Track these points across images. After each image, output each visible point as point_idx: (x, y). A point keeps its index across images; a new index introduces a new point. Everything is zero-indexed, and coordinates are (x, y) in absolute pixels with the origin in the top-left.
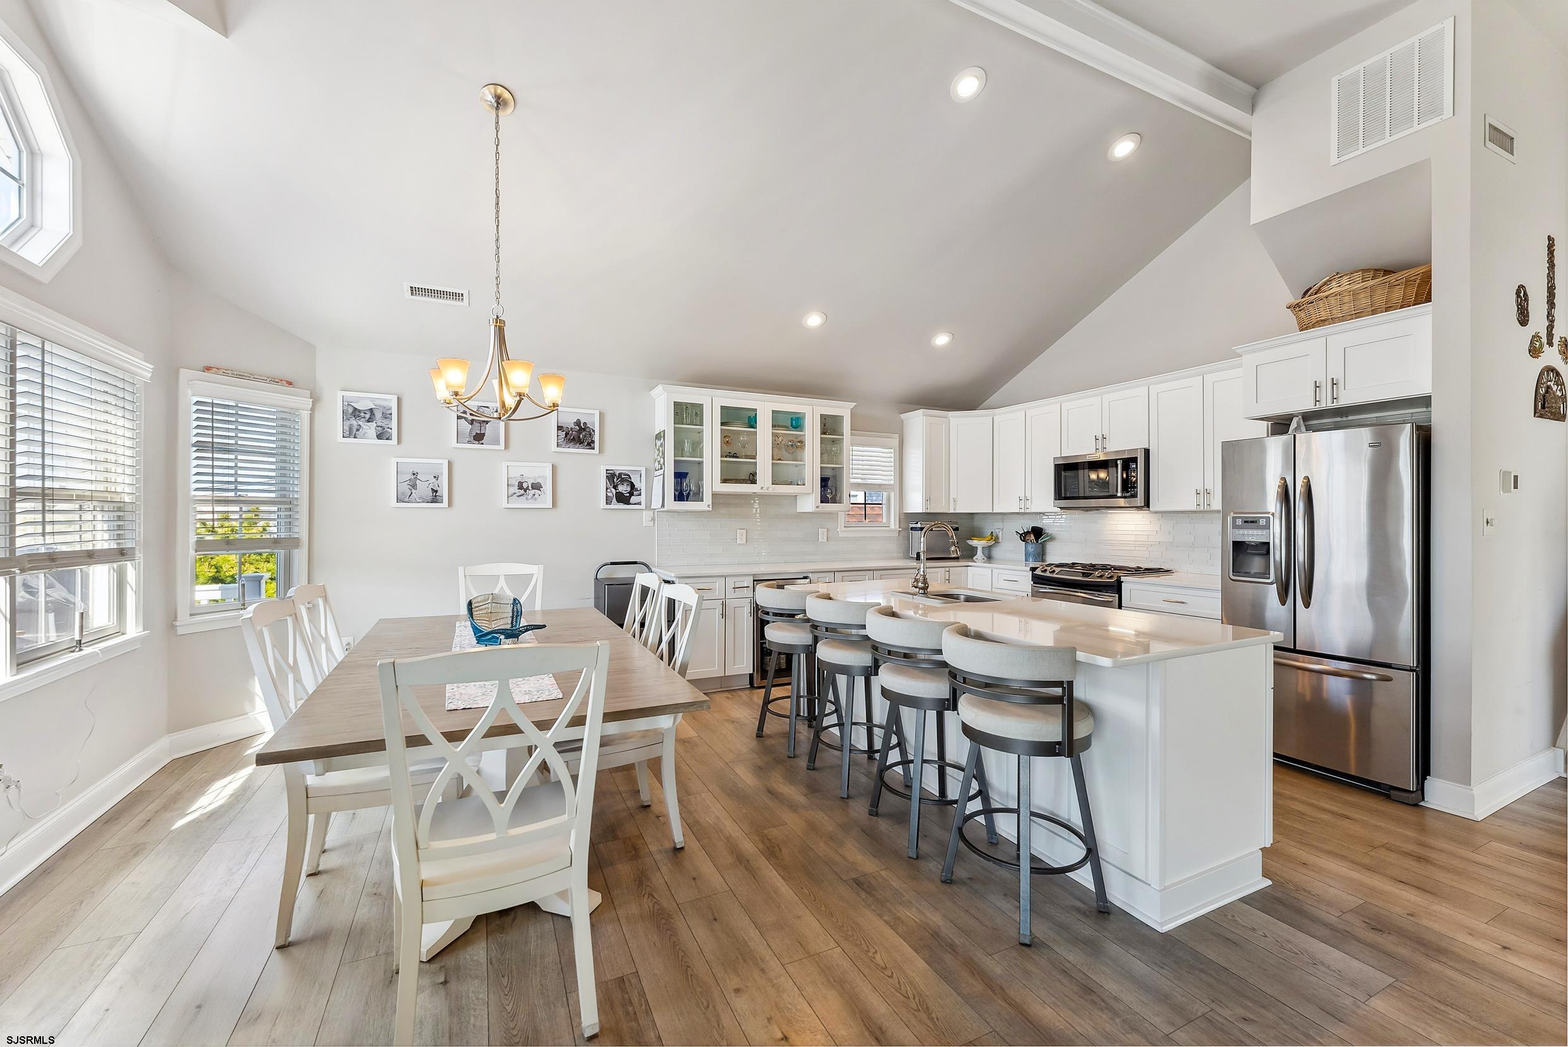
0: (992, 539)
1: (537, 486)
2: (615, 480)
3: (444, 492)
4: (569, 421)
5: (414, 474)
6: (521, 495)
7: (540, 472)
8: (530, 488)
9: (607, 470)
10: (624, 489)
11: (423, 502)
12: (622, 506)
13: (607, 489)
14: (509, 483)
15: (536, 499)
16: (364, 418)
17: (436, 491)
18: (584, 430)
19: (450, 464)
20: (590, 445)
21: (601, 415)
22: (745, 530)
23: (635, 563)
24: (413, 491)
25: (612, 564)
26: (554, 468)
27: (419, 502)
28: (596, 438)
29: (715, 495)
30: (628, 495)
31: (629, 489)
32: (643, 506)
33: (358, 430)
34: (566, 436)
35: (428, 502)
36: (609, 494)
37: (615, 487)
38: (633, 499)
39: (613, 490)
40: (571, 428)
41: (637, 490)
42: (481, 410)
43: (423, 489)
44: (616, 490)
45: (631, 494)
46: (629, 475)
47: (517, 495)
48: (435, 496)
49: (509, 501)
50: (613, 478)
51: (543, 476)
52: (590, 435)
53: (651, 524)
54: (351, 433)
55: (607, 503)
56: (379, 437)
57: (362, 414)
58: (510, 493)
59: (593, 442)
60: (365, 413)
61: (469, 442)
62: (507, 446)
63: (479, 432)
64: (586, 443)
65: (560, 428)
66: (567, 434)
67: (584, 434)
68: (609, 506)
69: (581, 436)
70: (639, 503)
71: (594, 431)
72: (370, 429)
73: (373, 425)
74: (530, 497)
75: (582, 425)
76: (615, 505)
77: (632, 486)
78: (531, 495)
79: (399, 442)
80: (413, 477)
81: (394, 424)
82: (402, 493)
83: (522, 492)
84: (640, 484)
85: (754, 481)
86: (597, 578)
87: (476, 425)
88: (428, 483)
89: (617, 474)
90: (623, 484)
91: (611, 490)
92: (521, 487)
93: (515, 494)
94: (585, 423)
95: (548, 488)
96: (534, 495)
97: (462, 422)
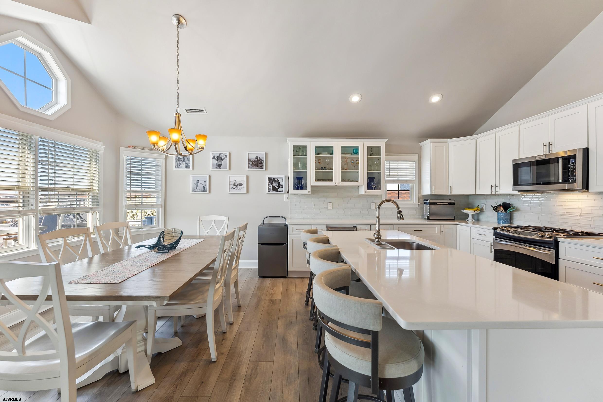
0: (478, 209)
1: (241, 185)
2: (272, 181)
3: (207, 188)
4: (253, 157)
5: (197, 181)
6: (235, 188)
7: (242, 179)
8: (238, 185)
9: (268, 177)
10: (275, 185)
11: (200, 191)
12: (274, 192)
13: (268, 185)
14: (230, 183)
15: (240, 190)
16: (182, 161)
17: (205, 187)
18: (259, 161)
19: (210, 177)
20: (262, 167)
21: (267, 154)
22: (332, 203)
23: (279, 217)
24: (197, 187)
25: (270, 217)
26: (247, 177)
27: (199, 191)
29: (312, 187)
30: (277, 187)
31: (278, 185)
32: (284, 192)
33: (180, 165)
34: (252, 164)
35: (202, 191)
36: (269, 187)
37: (272, 184)
38: (279, 189)
39: (271, 186)
40: (254, 160)
41: (281, 185)
42: (220, 155)
43: (201, 187)
44: (272, 185)
45: (279, 187)
46: (278, 179)
47: (234, 188)
48: (205, 189)
49: (230, 191)
50: (271, 181)
51: (243, 181)
52: (262, 162)
53: (288, 200)
54: (178, 166)
55: (268, 191)
56: (186, 167)
57: (181, 159)
58: (231, 187)
59: (263, 165)
60: (182, 159)
61: (216, 168)
62: (230, 169)
63: (219, 164)
64: (260, 166)
65: (249, 160)
66: (252, 163)
67: (259, 162)
68: (269, 193)
69: (258, 163)
70: (282, 191)
71: (263, 161)
72: (183, 165)
73: (184, 163)
74: (238, 189)
75: (258, 159)
76: (272, 192)
77: (279, 183)
78: (238, 188)
79: (193, 169)
80: (197, 182)
81: (191, 162)
82: (194, 188)
83: (235, 187)
84: (283, 183)
85: (332, 180)
86: (263, 223)
87: (219, 161)
88: (202, 184)
89: (273, 179)
90: (275, 183)
91: (270, 186)
92: (234, 185)
93: (232, 188)
94: (260, 158)
95: (245, 185)
96: (240, 188)
97: (214, 160)
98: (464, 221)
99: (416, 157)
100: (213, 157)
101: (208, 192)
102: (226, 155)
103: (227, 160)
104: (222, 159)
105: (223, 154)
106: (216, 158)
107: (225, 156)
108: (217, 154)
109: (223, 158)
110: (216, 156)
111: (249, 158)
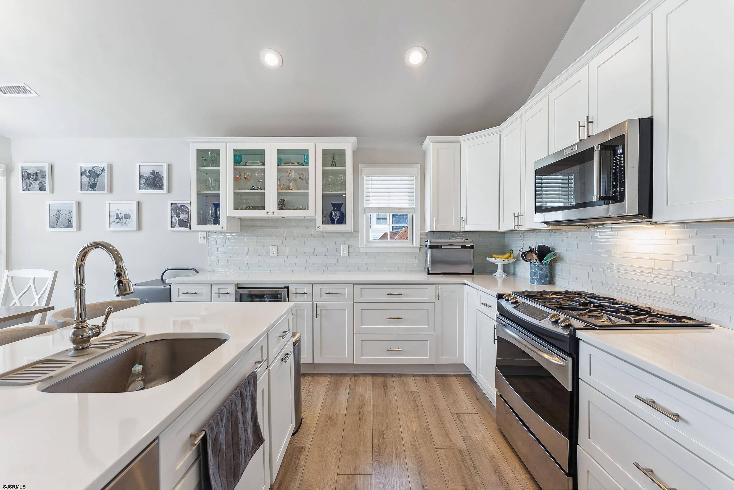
1: (127, 216)
2: (178, 211)
3: (74, 222)
4: (147, 172)
5: (58, 211)
6: (118, 223)
7: (129, 207)
8: (123, 218)
9: (171, 204)
10: (183, 216)
12: (182, 229)
14: (111, 215)
15: (127, 225)
16: (33, 178)
17: (70, 221)
18: (157, 177)
19: (78, 204)
20: (161, 187)
21: (169, 167)
22: (276, 246)
24: (58, 221)
25: (172, 269)
26: (139, 204)
27: (62, 228)
28: (165, 182)
29: (230, 219)
30: (186, 221)
31: (187, 217)
33: (30, 186)
35: (66, 228)
36: (173, 221)
37: (178, 216)
39: (177, 218)
40: (149, 176)
42: (95, 169)
43: (63, 220)
44: (178, 217)
45: (188, 220)
46: (187, 207)
47: (117, 222)
48: (70, 224)
49: (111, 227)
50: (177, 209)
52: (161, 180)
53: (205, 241)
54: (27, 188)
55: (172, 227)
56: (41, 189)
58: (111, 221)
59: (163, 185)
60: (33, 176)
61: (88, 189)
62: (110, 191)
63: (93, 183)
64: (158, 186)
65: (141, 177)
66: (146, 181)
67: (157, 179)
68: (173, 229)
69: (155, 181)
71: (163, 178)
72: (36, 185)
73: (37, 182)
74: (123, 224)
75: (156, 174)
76: (178, 228)
78: (124, 222)
79: (52, 191)
80: (58, 213)
81: (47, 181)
82: (53, 223)
83: (119, 220)
85: (263, 208)
86: (162, 279)
87: (92, 178)
88: (66, 216)
89: (179, 206)
90: (183, 214)
91: (175, 218)
92: (117, 216)
93: (114, 221)
94: (158, 173)
95: (134, 217)
96: (126, 222)
97: (84, 177)
98: (489, 276)
99: (416, 169)
100: (82, 171)
101: (74, 229)
102: (104, 169)
103: (104, 176)
104: (98, 176)
105: (98, 166)
106: (88, 174)
107: (102, 171)
108: (88, 166)
109: (98, 173)
110: (88, 170)
111: (141, 172)
